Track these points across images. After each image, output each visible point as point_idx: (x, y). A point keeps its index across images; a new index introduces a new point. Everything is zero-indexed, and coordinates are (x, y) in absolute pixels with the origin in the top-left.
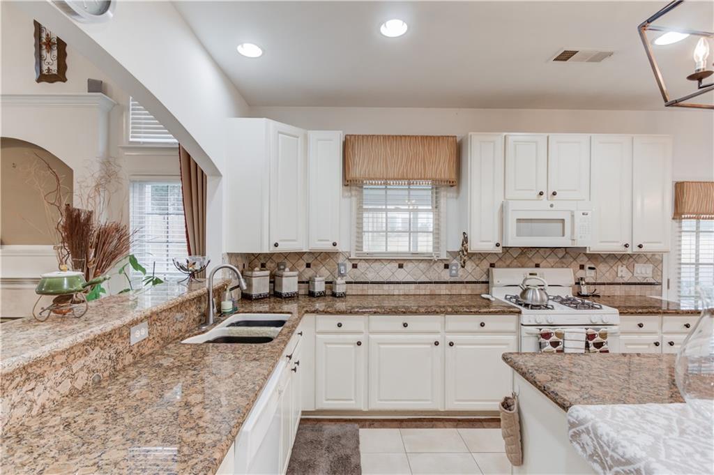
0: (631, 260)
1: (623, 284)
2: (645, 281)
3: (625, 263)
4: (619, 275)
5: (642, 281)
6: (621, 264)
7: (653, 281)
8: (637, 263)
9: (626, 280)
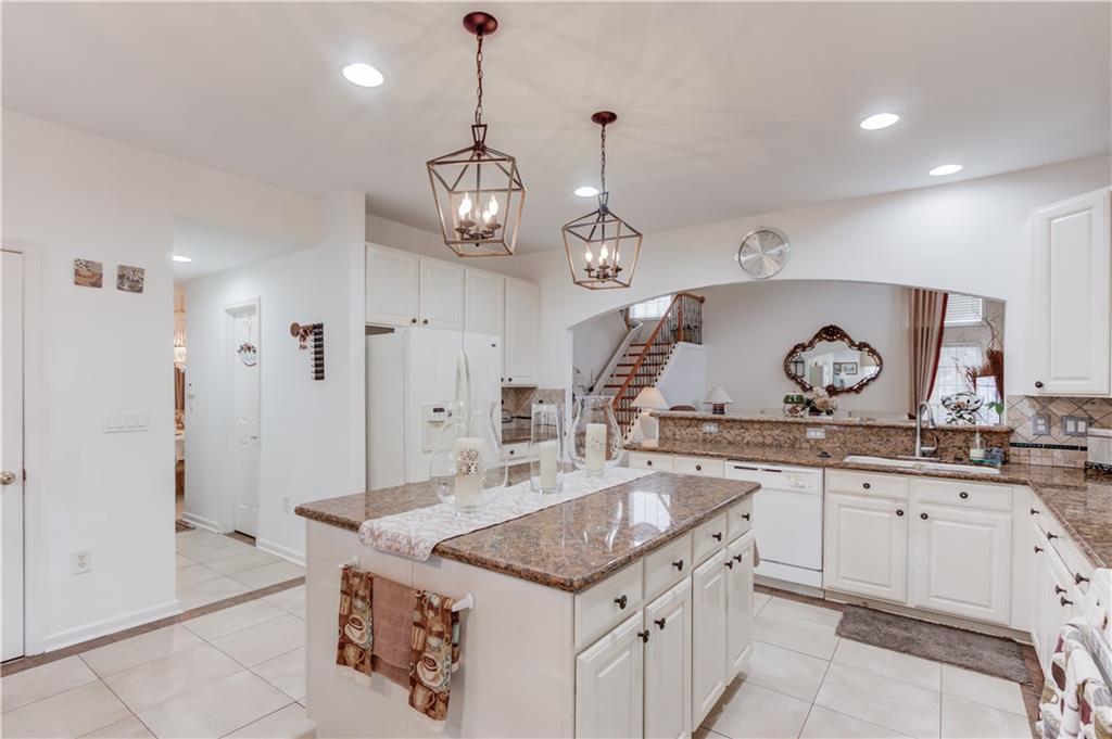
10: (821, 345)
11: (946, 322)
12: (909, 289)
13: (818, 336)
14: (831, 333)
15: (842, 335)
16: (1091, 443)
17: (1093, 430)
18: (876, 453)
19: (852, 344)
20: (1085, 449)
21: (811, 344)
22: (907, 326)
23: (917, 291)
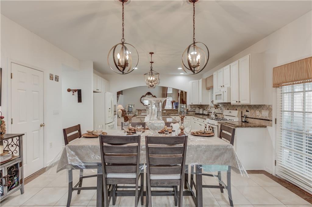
1: (259, 119)
2: (266, 119)
3: (259, 109)
4: (257, 115)
7: (269, 119)
8: (263, 110)
9: (259, 117)
10: (147, 96)
11: (167, 93)
12: (162, 87)
13: (147, 94)
14: (149, 94)
15: (151, 94)
16: (196, 110)
17: (196, 109)
18: (173, 114)
19: (153, 96)
20: (195, 111)
21: (145, 95)
22: (161, 93)
23: (163, 87)
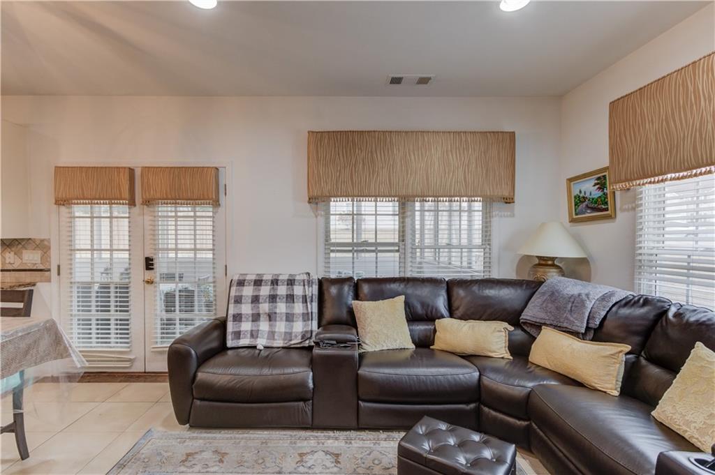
0: (20, 246)
2: (35, 268)
3: (13, 249)
4: (7, 262)
5: (31, 268)
6: (9, 250)
7: (42, 267)
8: (26, 249)
9: (15, 266)
